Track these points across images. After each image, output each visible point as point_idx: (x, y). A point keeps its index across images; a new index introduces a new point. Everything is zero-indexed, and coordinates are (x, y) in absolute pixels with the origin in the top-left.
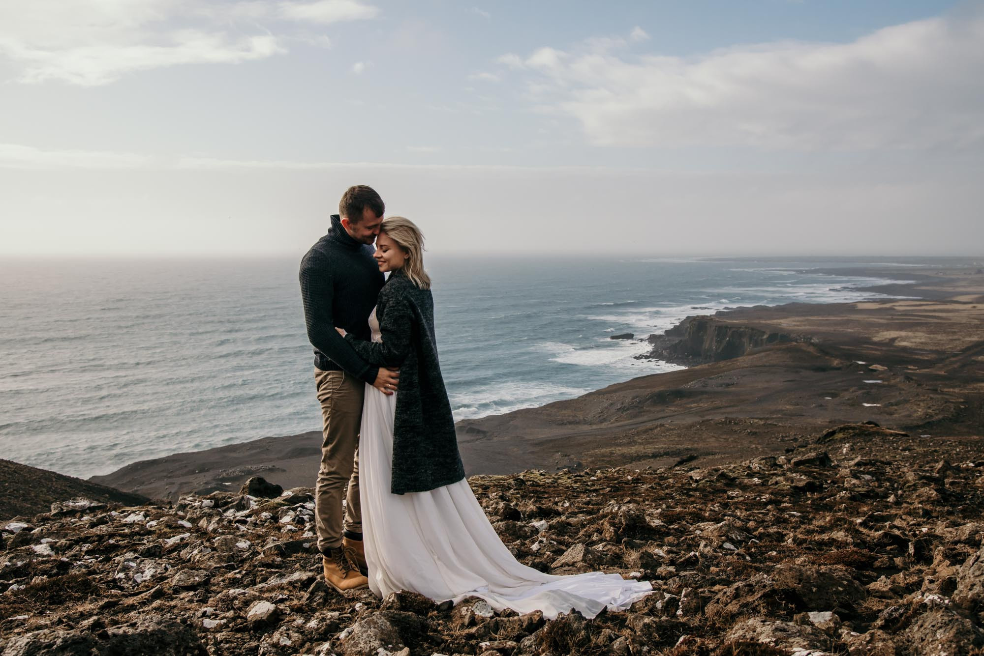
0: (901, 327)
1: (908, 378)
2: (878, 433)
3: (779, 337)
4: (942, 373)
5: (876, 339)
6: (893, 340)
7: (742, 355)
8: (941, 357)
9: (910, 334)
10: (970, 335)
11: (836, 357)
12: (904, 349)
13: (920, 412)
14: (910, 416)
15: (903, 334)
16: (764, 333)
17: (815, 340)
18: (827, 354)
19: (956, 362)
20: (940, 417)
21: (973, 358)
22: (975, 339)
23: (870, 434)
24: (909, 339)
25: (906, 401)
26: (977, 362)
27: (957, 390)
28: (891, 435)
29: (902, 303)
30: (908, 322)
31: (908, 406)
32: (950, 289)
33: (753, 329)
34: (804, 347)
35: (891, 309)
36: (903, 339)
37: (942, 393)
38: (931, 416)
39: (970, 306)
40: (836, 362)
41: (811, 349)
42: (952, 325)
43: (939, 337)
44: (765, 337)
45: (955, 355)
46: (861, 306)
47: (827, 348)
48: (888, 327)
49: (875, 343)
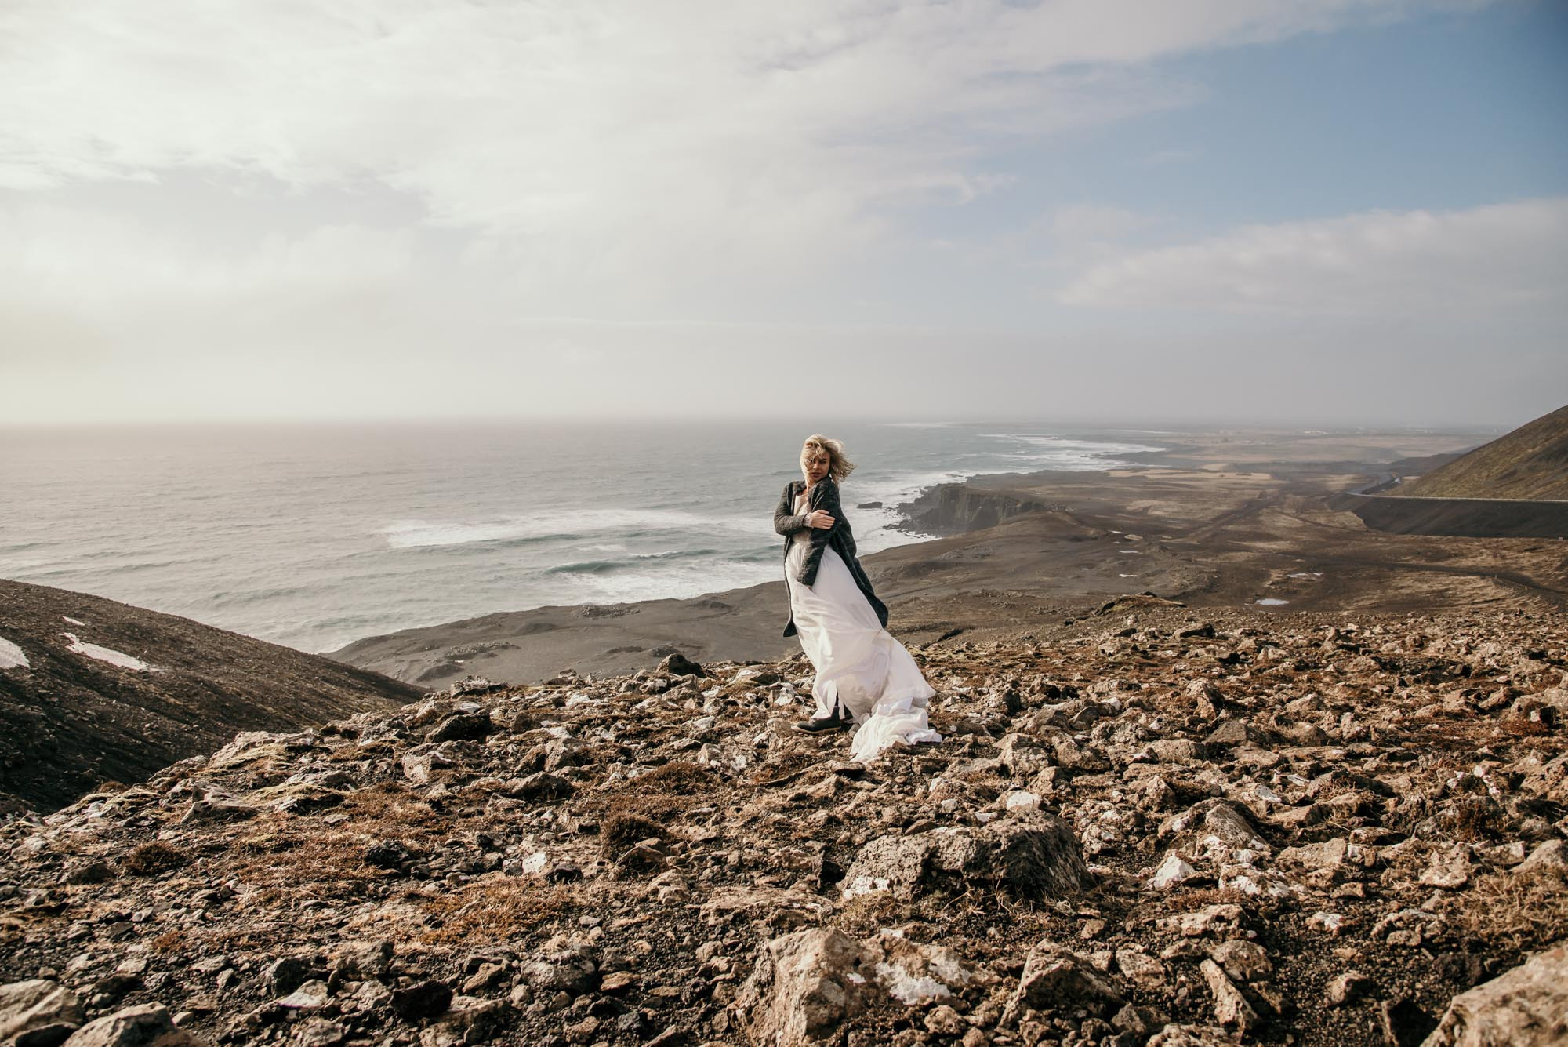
0: (1154, 495)
1: (1163, 548)
2: (1157, 604)
3: (1033, 506)
4: (1195, 543)
5: (1129, 508)
6: (1147, 509)
7: (997, 523)
8: (1194, 526)
9: (1163, 503)
10: (1219, 504)
11: (1092, 526)
12: (1158, 518)
13: (1176, 583)
14: (1166, 586)
15: (1156, 502)
16: (1018, 501)
17: (1069, 509)
18: (1083, 523)
19: (1206, 532)
20: (1195, 587)
21: (1224, 527)
22: (1224, 508)
23: (1148, 606)
24: (1162, 509)
25: (1163, 572)
26: (1226, 531)
27: (1210, 560)
28: (1170, 606)
29: (1154, 473)
30: (1160, 491)
31: (1164, 576)
32: (1198, 458)
33: (1006, 498)
34: (1060, 516)
35: (1143, 477)
36: (1156, 508)
37: (1196, 563)
38: (1187, 586)
39: (1218, 475)
40: (1092, 532)
41: (1067, 518)
42: (1202, 494)
43: (1190, 506)
44: (1019, 506)
45: (1206, 525)
46: (1113, 474)
47: (1081, 520)
48: (1141, 496)
49: (1130, 513)
